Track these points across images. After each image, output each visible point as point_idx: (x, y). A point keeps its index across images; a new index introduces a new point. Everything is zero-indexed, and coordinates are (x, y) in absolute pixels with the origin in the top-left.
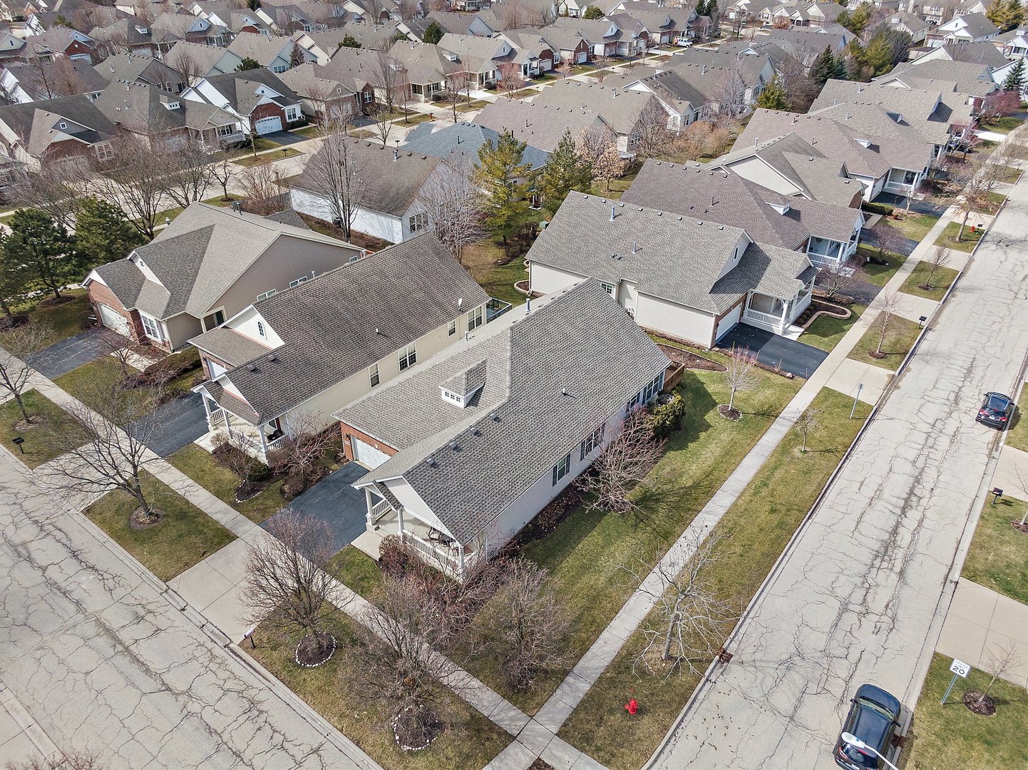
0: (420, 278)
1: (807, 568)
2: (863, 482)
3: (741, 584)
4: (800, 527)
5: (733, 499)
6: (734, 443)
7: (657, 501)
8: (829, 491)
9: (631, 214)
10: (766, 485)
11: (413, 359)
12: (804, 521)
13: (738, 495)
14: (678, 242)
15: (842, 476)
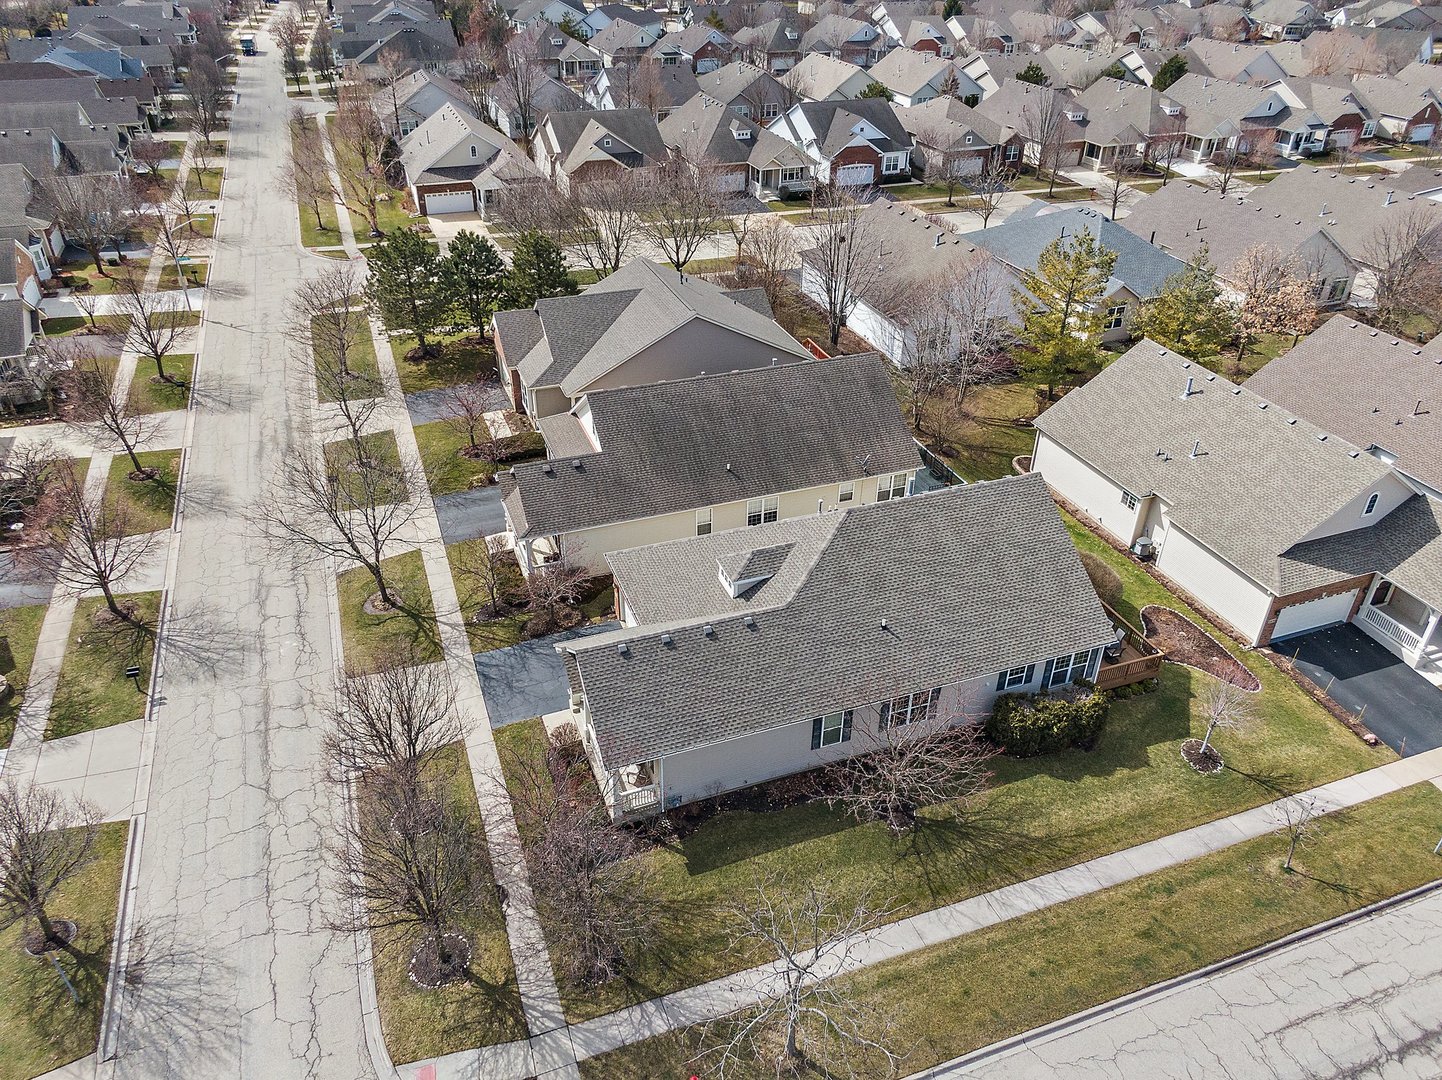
0: (828, 413)
1: (1131, 1047)
2: (1363, 966)
3: (996, 1014)
4: (1174, 981)
5: (1095, 887)
6: (1170, 805)
7: (966, 836)
8: (1281, 951)
9: (1218, 395)
10: (1170, 891)
11: (771, 517)
12: (1189, 975)
13: (1106, 885)
14: (1271, 458)
15: (1330, 940)
